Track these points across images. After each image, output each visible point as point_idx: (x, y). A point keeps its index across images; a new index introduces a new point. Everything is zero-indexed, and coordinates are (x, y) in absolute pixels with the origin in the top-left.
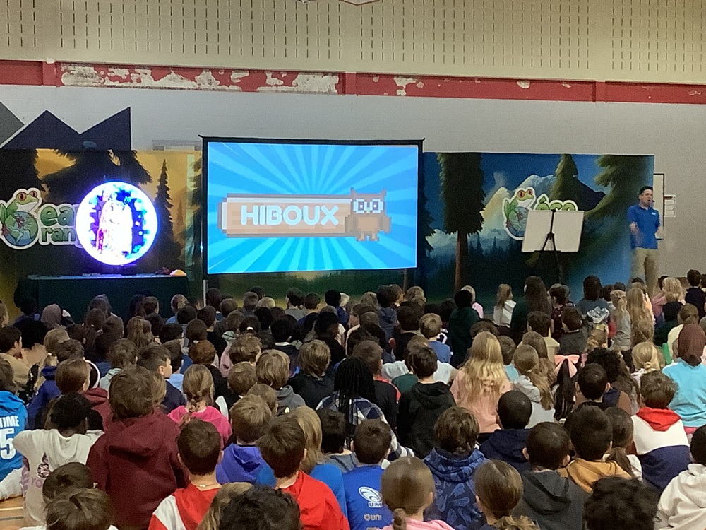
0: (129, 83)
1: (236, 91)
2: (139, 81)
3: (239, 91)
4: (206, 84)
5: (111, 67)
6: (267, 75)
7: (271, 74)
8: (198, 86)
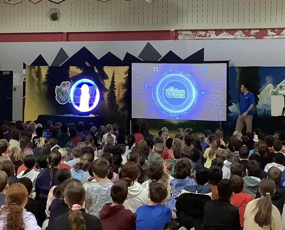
0: (205, 37)
1: (252, 39)
2: (210, 36)
3: (255, 39)
4: (239, 36)
5: (198, 31)
6: (268, 31)
7: (270, 31)
8: (235, 37)
